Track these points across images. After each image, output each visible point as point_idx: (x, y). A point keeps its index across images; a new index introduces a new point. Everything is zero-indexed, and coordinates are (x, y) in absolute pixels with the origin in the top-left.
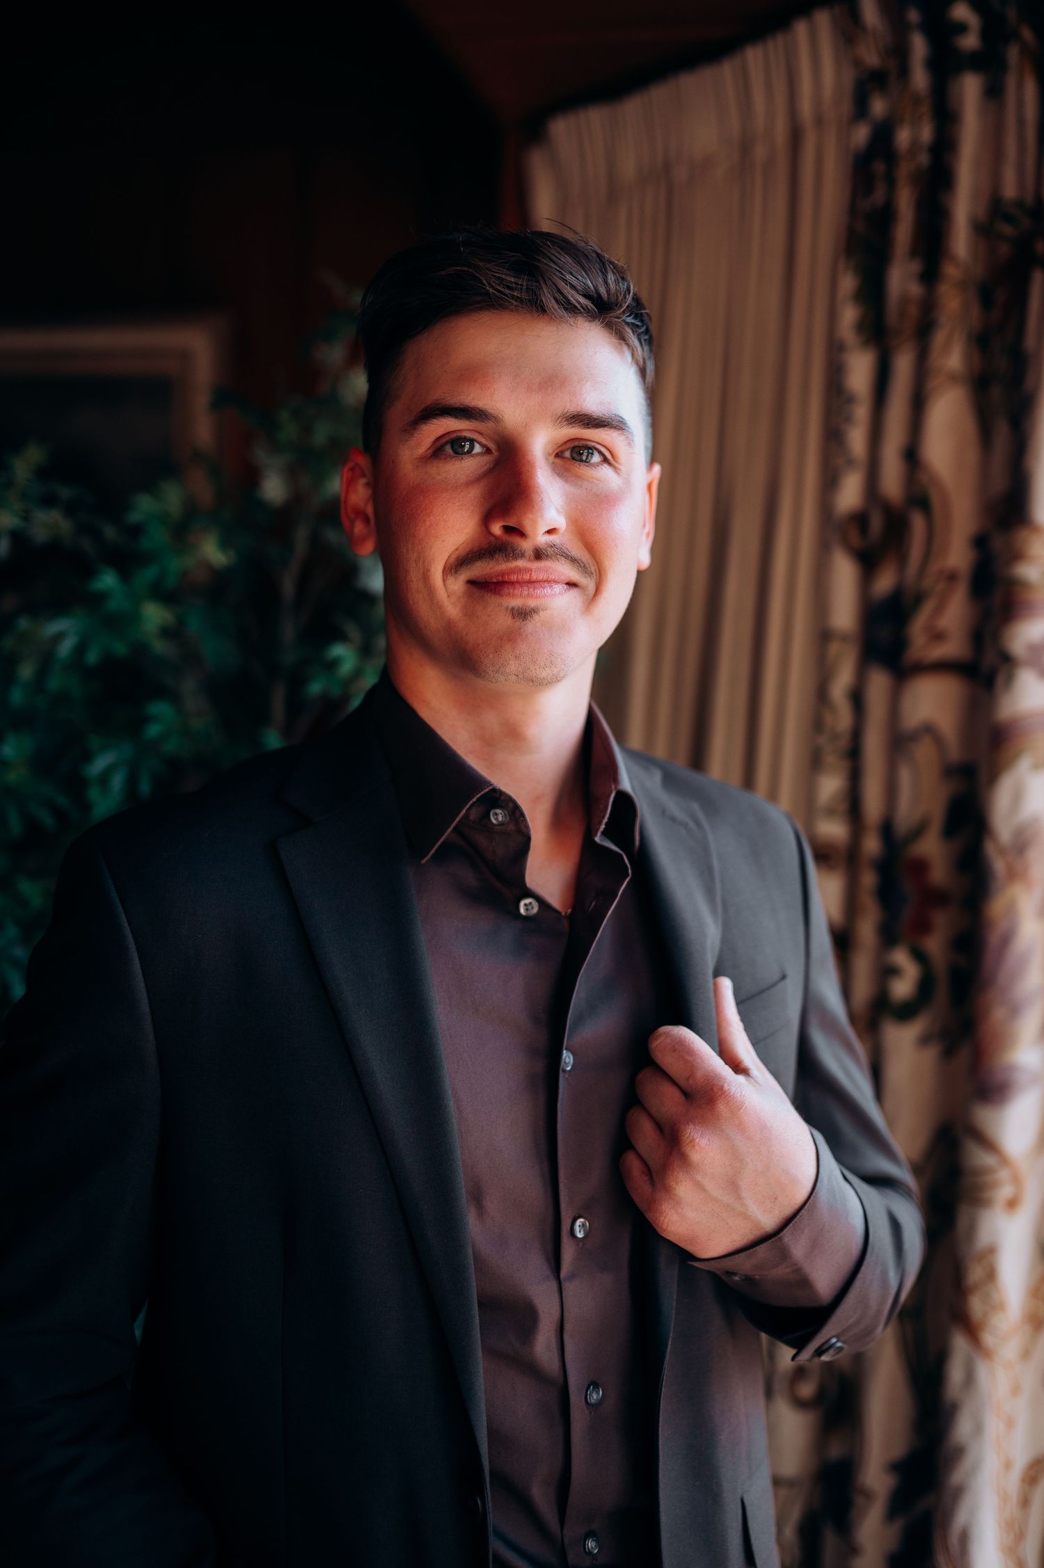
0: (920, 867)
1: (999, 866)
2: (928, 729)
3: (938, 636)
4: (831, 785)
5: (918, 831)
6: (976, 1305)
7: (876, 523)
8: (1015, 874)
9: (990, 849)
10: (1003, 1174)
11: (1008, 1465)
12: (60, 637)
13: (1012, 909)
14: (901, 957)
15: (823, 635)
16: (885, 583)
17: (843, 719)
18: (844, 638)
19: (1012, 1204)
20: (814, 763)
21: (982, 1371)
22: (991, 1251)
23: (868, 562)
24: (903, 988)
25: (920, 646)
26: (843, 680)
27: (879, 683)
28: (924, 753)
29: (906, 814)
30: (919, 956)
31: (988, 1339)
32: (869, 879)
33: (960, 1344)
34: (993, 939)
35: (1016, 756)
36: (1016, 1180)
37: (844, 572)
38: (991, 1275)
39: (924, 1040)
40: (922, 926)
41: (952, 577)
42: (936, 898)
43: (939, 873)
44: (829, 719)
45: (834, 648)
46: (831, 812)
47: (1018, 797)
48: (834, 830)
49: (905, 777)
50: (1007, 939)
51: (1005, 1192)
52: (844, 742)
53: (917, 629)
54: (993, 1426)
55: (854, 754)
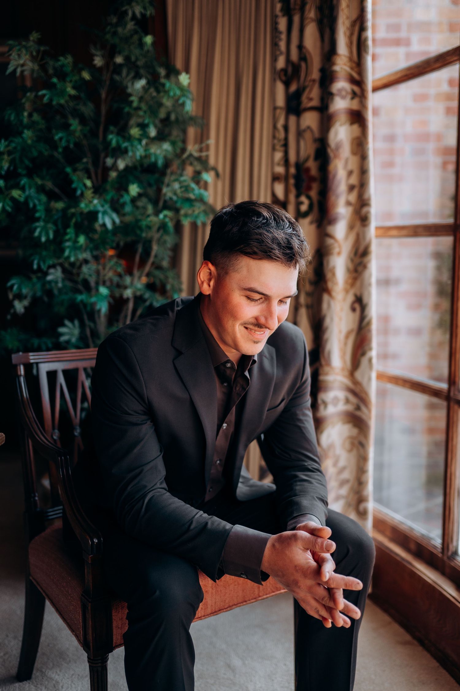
0: (308, 170)
1: (331, 155)
2: (309, 128)
3: (311, 99)
4: (279, 155)
5: (307, 160)
6: (330, 285)
7: (290, 70)
8: (336, 156)
9: (329, 151)
10: (336, 245)
11: (340, 332)
12: (44, 96)
13: (336, 167)
14: (303, 199)
15: (275, 108)
16: (293, 88)
17: (281, 134)
18: (281, 108)
19: (339, 254)
20: (274, 149)
21: (332, 303)
22: (334, 268)
23: (287, 84)
24: (304, 208)
25: (305, 103)
26: (281, 122)
27: (293, 119)
28: (308, 136)
29: (303, 154)
30: (309, 197)
31: (334, 294)
32: (292, 181)
33: (326, 297)
34: (331, 176)
35: (335, 122)
36: (340, 247)
37: (280, 88)
38: (334, 274)
39: (311, 223)
40: (309, 188)
41: (314, 81)
42: (312, 179)
43: (314, 172)
44: (277, 135)
45: (278, 111)
46: (278, 164)
47: (336, 134)
48: (280, 170)
49: (302, 144)
50: (335, 176)
51: (336, 250)
52: (282, 142)
53: (304, 98)
54: (336, 319)
55: (286, 145)
